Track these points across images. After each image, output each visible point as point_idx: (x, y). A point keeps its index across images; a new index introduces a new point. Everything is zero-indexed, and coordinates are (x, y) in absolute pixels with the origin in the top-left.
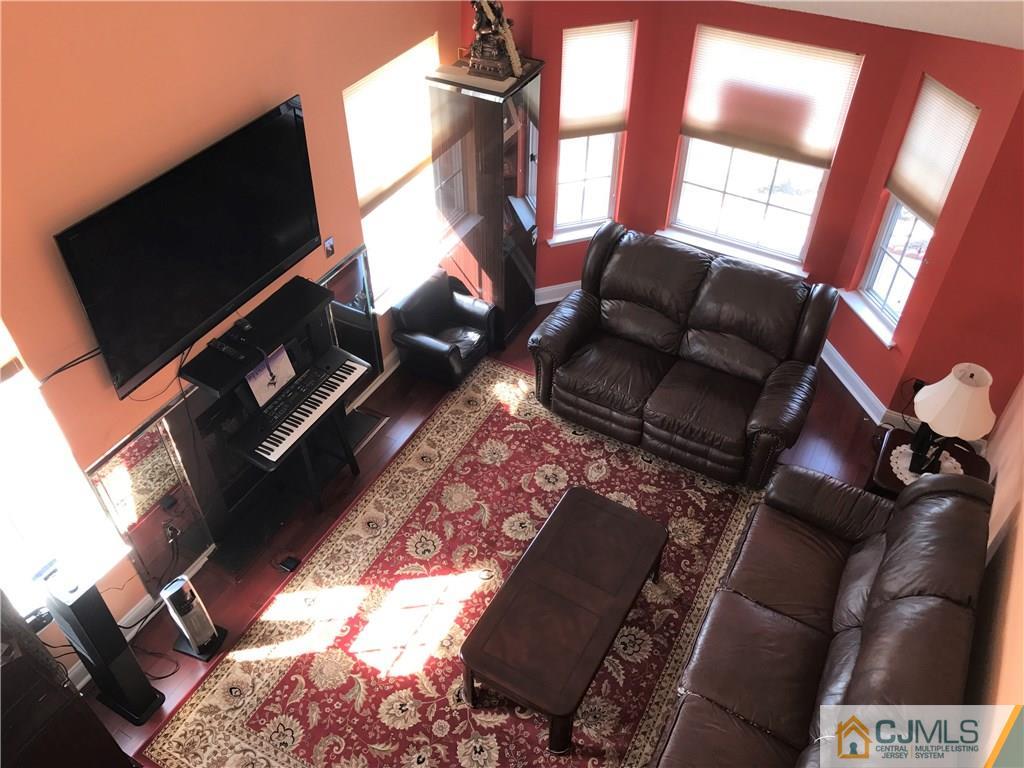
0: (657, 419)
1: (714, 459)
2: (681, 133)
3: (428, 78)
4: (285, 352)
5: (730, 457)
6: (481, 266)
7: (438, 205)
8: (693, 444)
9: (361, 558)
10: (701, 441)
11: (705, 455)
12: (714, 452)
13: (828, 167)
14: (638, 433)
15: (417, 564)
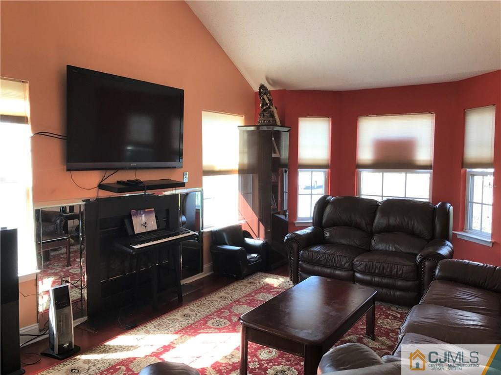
0: (362, 266)
1: (401, 289)
2: (356, 168)
3: (239, 126)
4: (154, 214)
5: (409, 284)
6: (259, 220)
7: (239, 191)
8: (385, 281)
9: (178, 326)
10: (390, 276)
11: (394, 287)
12: (399, 283)
13: (431, 169)
14: (351, 272)
15: (212, 329)
